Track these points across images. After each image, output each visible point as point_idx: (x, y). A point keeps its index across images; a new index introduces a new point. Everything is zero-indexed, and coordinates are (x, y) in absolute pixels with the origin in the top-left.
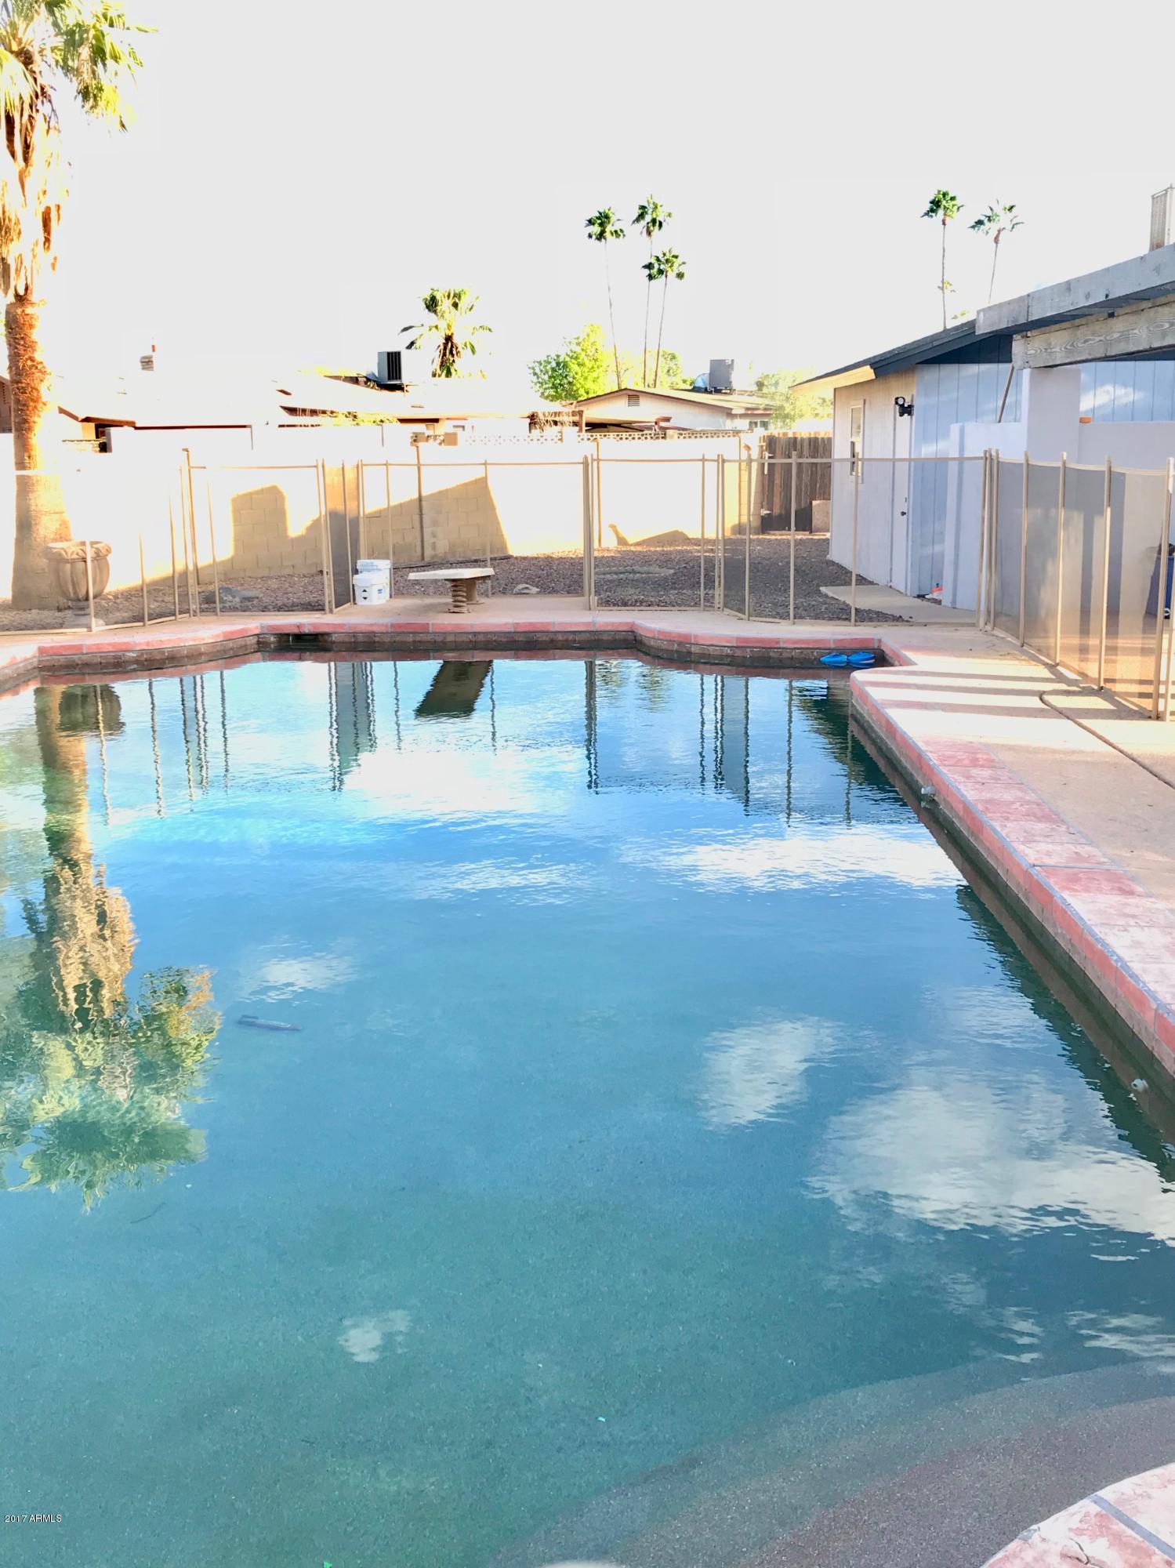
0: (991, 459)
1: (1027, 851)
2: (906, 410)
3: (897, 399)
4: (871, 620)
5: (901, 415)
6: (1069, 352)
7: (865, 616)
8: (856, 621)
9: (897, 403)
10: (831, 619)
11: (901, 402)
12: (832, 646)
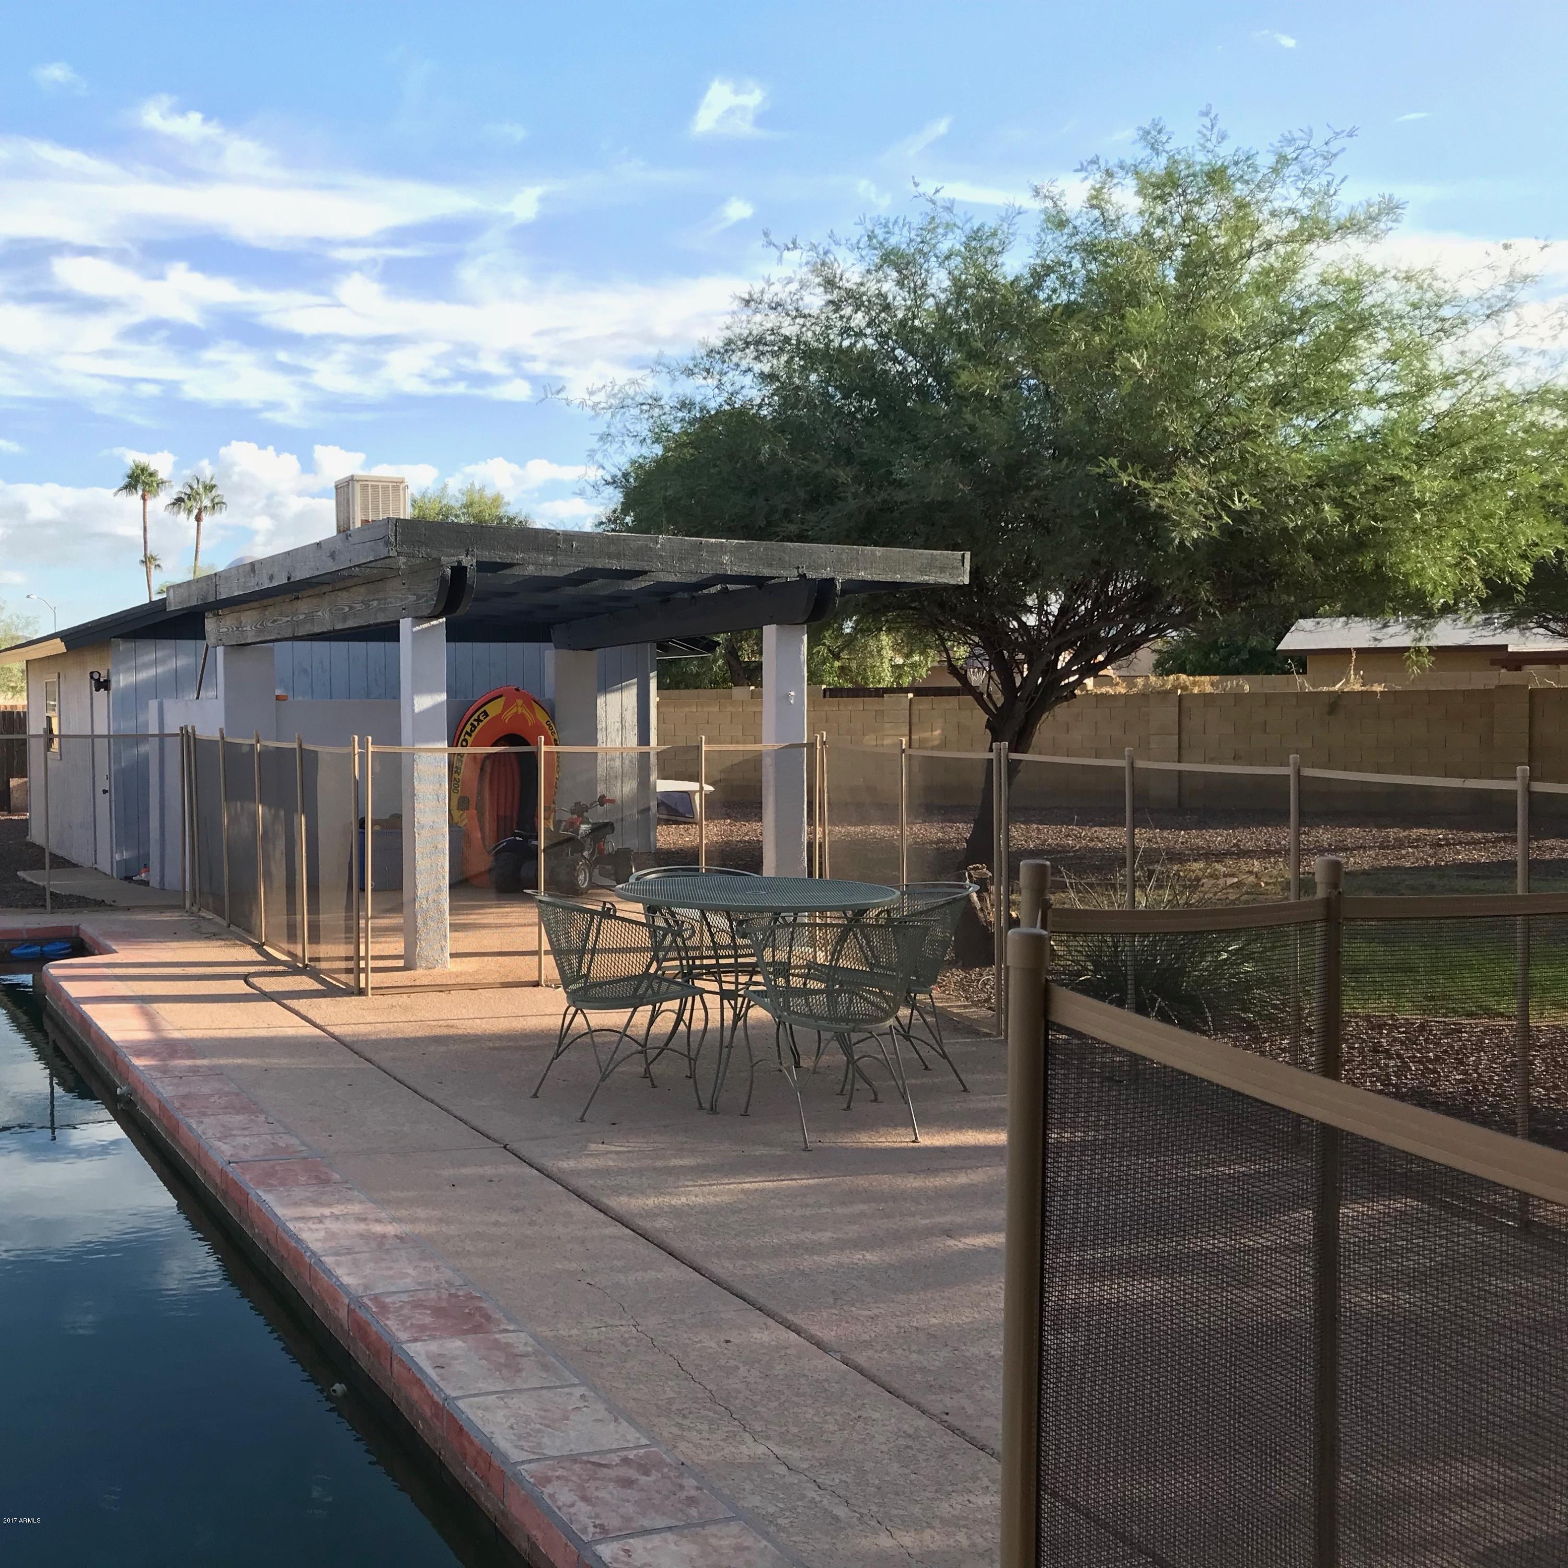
0: (188, 736)
1: (224, 1147)
2: (102, 685)
3: (92, 673)
4: (70, 906)
5: (97, 690)
6: (260, 631)
7: (63, 902)
8: (52, 908)
9: (92, 677)
10: (25, 907)
11: (96, 676)
12: (25, 936)
